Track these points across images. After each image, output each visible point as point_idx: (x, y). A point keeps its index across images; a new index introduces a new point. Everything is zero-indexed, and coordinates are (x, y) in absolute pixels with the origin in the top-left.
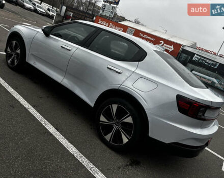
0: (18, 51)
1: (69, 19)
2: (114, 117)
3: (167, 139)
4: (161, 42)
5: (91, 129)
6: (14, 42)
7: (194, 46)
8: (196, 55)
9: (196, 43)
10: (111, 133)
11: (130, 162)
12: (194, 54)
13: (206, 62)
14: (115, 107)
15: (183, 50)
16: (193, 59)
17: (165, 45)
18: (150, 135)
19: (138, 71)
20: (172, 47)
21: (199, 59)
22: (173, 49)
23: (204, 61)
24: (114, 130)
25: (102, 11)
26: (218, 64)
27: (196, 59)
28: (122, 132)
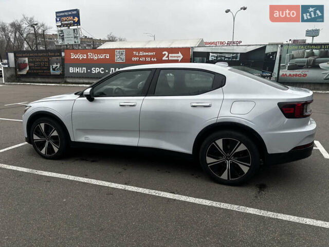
0: (55, 133)
1: (25, 68)
3: (285, 148)
4: (164, 53)
5: (197, 177)
6: (42, 125)
7: (203, 44)
8: (211, 54)
9: (203, 40)
10: (227, 170)
12: (208, 53)
13: (225, 58)
14: (220, 143)
15: (194, 53)
16: (210, 59)
17: (170, 55)
18: (269, 152)
20: (180, 54)
21: (217, 57)
22: (182, 57)
23: (223, 56)
24: (228, 166)
25: (61, 40)
26: (239, 55)
27: (213, 57)
28: (239, 164)
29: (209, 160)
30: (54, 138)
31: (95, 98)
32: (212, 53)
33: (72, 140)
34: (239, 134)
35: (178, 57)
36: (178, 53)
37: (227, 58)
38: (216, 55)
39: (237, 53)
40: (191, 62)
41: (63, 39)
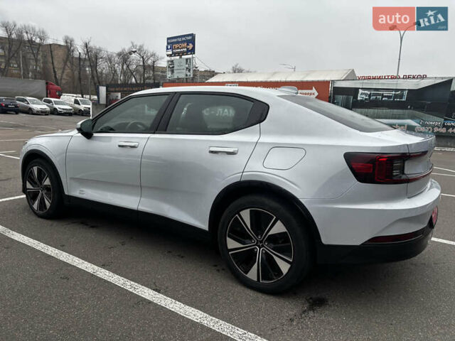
0: (47, 182)
2: (251, 233)
5: (218, 270)
6: (35, 169)
7: (351, 76)
8: (360, 91)
9: (353, 70)
10: (256, 264)
11: (308, 305)
12: (356, 90)
13: (383, 96)
14: (246, 215)
15: (335, 89)
16: (359, 98)
19: (264, 139)
20: (314, 90)
21: (370, 96)
22: (316, 94)
23: (379, 95)
24: (259, 257)
25: (170, 73)
26: (406, 93)
27: (364, 96)
28: (274, 256)
29: (232, 244)
30: (47, 188)
31: (95, 135)
32: (362, 89)
33: (66, 193)
34: (274, 204)
35: (311, 94)
36: (312, 89)
37: (386, 97)
38: (369, 93)
39: (403, 90)
40: (329, 102)
41: (173, 72)
